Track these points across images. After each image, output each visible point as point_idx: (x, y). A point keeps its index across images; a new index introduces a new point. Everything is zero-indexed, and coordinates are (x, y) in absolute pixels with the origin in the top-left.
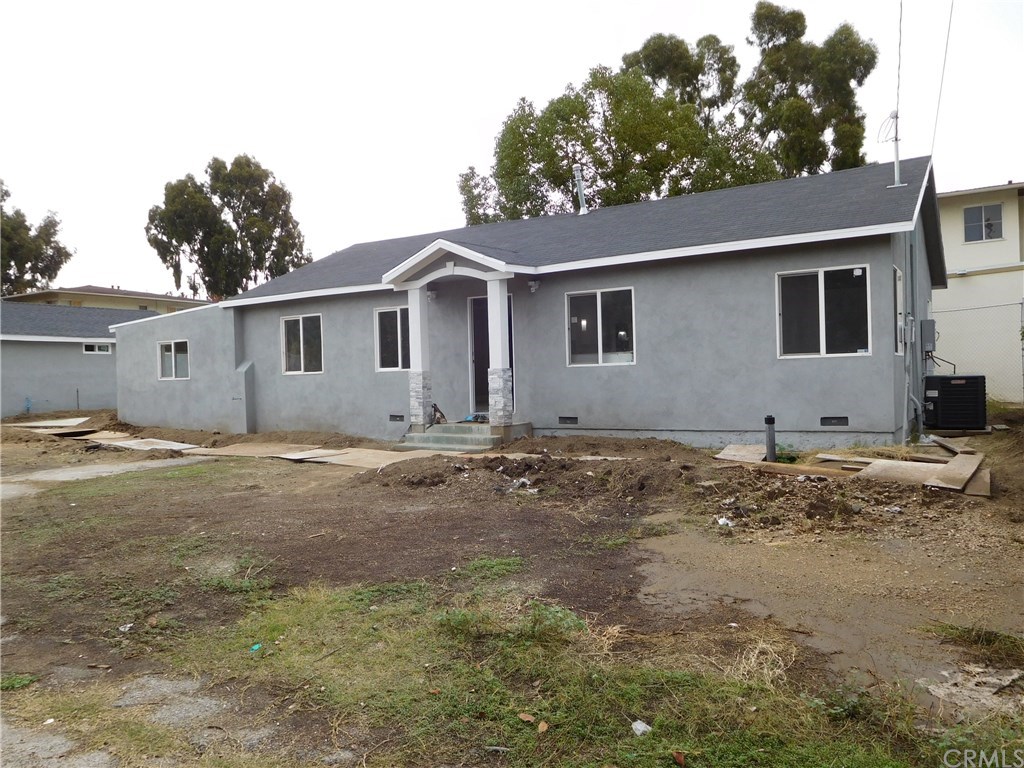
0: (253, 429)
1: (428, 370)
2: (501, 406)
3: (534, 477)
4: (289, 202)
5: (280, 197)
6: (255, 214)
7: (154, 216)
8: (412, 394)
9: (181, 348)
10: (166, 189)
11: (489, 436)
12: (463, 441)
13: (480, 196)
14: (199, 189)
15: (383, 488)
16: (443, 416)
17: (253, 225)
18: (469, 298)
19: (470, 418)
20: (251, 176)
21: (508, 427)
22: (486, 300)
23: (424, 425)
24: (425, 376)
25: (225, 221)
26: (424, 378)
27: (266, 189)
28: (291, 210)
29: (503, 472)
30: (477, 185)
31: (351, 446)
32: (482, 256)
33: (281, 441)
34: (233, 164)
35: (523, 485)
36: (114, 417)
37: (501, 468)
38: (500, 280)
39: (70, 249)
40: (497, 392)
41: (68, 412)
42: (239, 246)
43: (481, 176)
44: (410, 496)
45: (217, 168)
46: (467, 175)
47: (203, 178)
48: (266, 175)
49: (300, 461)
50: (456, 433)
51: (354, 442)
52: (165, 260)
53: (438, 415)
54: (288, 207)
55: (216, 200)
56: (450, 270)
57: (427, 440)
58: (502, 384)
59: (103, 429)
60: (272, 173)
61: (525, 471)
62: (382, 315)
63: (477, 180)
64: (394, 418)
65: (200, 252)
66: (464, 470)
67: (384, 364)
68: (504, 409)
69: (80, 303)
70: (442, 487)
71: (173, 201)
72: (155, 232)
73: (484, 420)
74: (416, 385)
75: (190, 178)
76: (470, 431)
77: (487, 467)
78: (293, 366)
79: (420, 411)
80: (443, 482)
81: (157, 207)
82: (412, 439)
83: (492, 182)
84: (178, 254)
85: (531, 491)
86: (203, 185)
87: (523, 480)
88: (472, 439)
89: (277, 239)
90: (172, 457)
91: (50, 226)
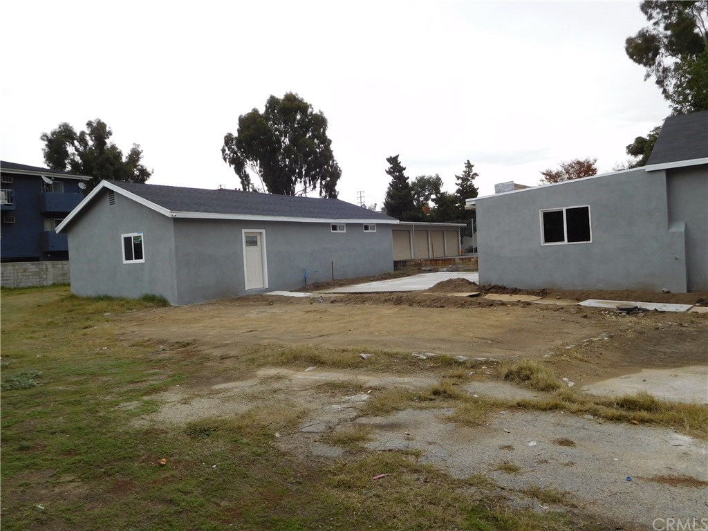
5: (320, 122)
10: (239, 120)
27: (309, 116)
28: (326, 132)
34: (283, 100)
39: (149, 170)
45: (273, 102)
48: (306, 106)
54: (324, 129)
60: (310, 105)
72: (229, 152)
75: (256, 111)
91: (135, 155)
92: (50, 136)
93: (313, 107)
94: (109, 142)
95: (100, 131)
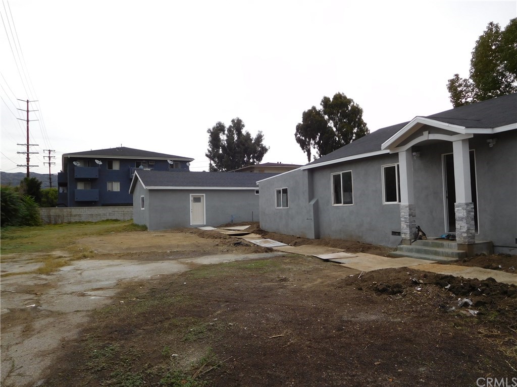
0: (318, 237)
1: (413, 204)
2: (465, 230)
3: (478, 299)
4: (361, 114)
5: (357, 111)
6: (344, 122)
7: (299, 128)
8: (402, 219)
9: (285, 191)
10: (303, 115)
11: (456, 250)
12: (436, 253)
13: (462, 91)
14: (318, 113)
15: (357, 291)
16: (424, 234)
17: (343, 127)
18: (443, 155)
19: (444, 236)
20: (342, 103)
21: (471, 245)
22: (453, 155)
23: (410, 240)
24: (410, 207)
25: (330, 127)
26: (410, 209)
27: (350, 108)
28: (362, 118)
29: (450, 290)
30: (460, 85)
31: (363, 251)
32: (447, 124)
33: (325, 245)
34: (333, 99)
35: (466, 305)
36: (258, 227)
37: (449, 285)
38: (463, 141)
39: (267, 147)
40: (461, 219)
41: (247, 222)
42: (337, 139)
43: (463, 79)
44: (372, 302)
45: (326, 101)
46: (453, 80)
47: (320, 107)
48: (350, 101)
49: (327, 260)
50: (433, 246)
51: (365, 248)
52: (303, 149)
53: (420, 234)
54: (361, 116)
55: (326, 117)
56: (426, 137)
57: (411, 250)
58: (465, 214)
59: (252, 233)
60: (352, 100)
61: (469, 292)
62: (387, 170)
63: (461, 81)
64: (394, 233)
65: (318, 143)
66: (419, 284)
67: (388, 200)
68: (467, 232)
69: (263, 171)
70: (399, 296)
71: (306, 120)
72: (299, 136)
73: (452, 238)
74: (405, 213)
75: (314, 108)
76: (442, 246)
77: (437, 284)
78: (338, 201)
79: (408, 231)
80: (400, 292)
81: (300, 124)
82: (401, 249)
83: (471, 81)
84: (310, 145)
85: (472, 312)
86: (320, 111)
87: (466, 300)
88: (443, 253)
89: (355, 133)
90: (266, 252)
91: (260, 138)
92: (212, 130)
93: (354, 101)
94: (244, 132)
95: (238, 125)
